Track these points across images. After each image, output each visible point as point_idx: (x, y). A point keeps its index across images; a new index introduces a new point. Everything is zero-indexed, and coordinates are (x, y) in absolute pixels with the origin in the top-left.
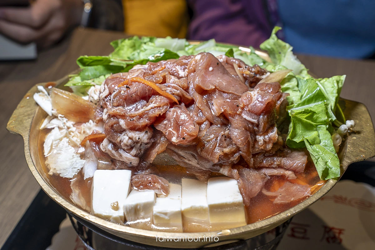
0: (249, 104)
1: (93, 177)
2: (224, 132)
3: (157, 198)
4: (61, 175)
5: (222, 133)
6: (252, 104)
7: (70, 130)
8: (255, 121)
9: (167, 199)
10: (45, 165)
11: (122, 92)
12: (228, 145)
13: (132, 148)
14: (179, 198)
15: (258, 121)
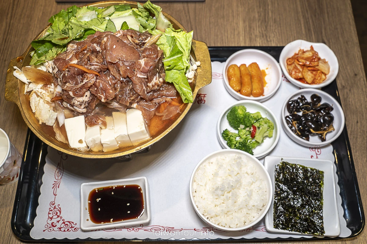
0: (140, 68)
1: (64, 124)
2: (130, 87)
3: (101, 130)
4: (46, 124)
5: (129, 88)
6: (142, 68)
7: (42, 93)
8: (146, 77)
9: (107, 130)
10: (35, 118)
11: (66, 75)
12: (133, 95)
13: (81, 105)
14: (113, 128)
15: (147, 76)
